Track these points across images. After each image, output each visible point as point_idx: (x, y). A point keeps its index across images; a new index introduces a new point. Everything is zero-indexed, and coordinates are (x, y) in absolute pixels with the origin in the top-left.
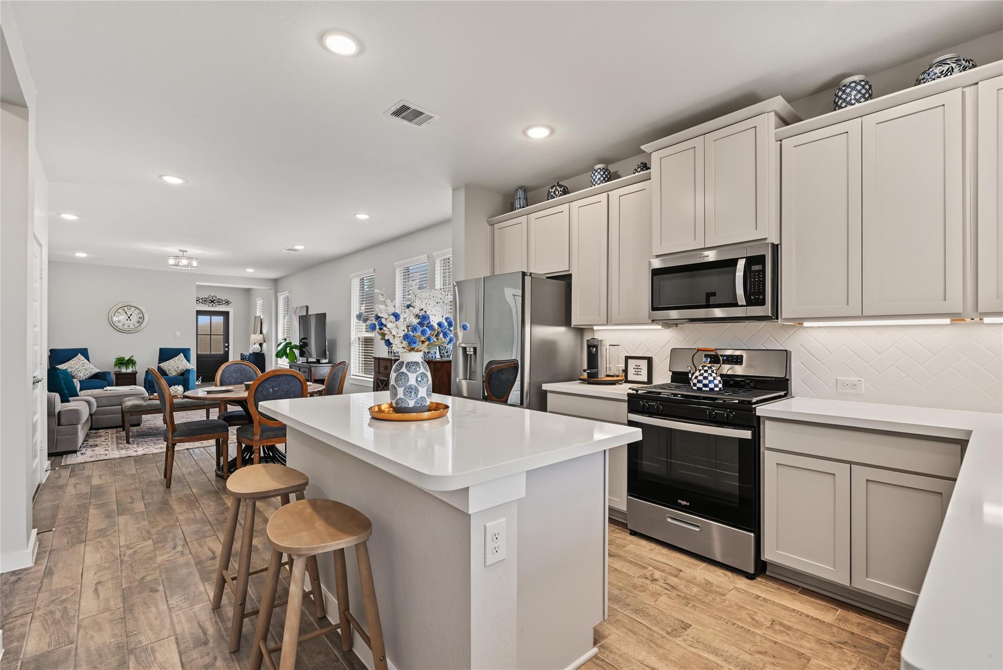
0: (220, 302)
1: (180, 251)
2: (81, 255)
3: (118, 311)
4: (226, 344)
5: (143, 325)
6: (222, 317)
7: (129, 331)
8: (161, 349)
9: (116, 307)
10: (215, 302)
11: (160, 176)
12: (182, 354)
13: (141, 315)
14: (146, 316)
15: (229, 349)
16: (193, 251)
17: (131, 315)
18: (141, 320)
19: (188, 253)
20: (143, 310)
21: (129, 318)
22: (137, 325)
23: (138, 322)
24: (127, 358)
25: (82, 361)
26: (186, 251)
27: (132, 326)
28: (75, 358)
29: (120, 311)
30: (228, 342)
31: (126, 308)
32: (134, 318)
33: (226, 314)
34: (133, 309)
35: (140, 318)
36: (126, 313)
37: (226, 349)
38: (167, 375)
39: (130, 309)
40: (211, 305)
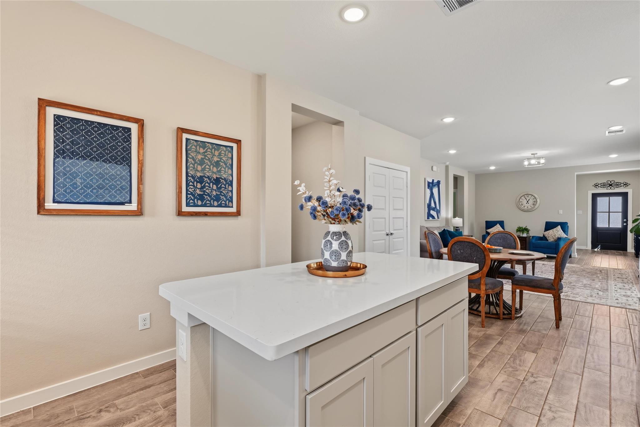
0: (618, 185)
1: (532, 154)
2: (492, 168)
3: (521, 198)
4: (625, 220)
5: (536, 207)
6: (621, 197)
7: (527, 210)
8: (547, 222)
9: (520, 196)
10: (613, 185)
11: (442, 120)
12: (559, 227)
13: (535, 200)
14: (538, 200)
15: (627, 224)
16: (540, 153)
17: (529, 200)
18: (535, 203)
19: (538, 155)
20: (536, 196)
21: (528, 202)
22: (533, 206)
23: (533, 204)
24: (524, 227)
25: (498, 228)
26: (537, 154)
27: (529, 207)
28: (495, 226)
29: (523, 198)
30: (627, 219)
31: (526, 196)
32: (531, 202)
33: (625, 195)
34: (530, 196)
35: (534, 202)
36: (526, 199)
37: (625, 224)
38: (548, 240)
39: (528, 196)
40: (609, 188)
